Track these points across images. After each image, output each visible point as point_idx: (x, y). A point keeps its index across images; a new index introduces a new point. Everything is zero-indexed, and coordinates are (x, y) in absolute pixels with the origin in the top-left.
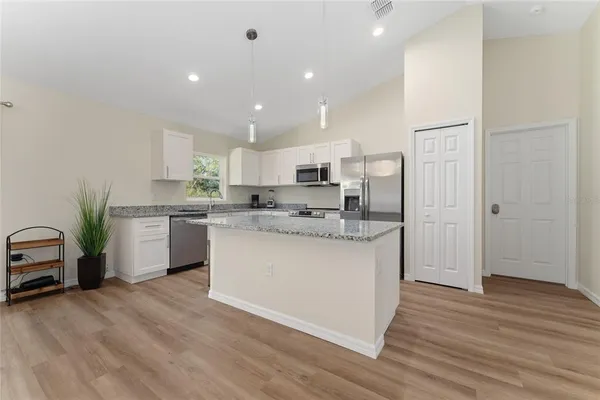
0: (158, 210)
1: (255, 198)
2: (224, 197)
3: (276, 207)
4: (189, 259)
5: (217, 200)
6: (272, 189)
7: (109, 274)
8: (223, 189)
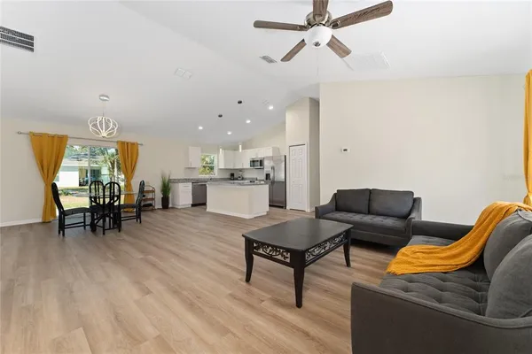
0: (186, 180)
1: (232, 175)
2: (216, 174)
3: (243, 179)
4: (199, 202)
5: (212, 176)
6: (241, 170)
7: (170, 206)
8: (216, 170)
